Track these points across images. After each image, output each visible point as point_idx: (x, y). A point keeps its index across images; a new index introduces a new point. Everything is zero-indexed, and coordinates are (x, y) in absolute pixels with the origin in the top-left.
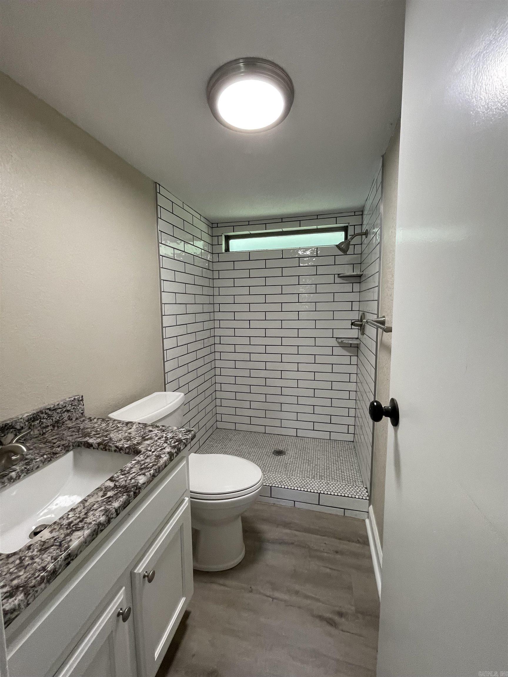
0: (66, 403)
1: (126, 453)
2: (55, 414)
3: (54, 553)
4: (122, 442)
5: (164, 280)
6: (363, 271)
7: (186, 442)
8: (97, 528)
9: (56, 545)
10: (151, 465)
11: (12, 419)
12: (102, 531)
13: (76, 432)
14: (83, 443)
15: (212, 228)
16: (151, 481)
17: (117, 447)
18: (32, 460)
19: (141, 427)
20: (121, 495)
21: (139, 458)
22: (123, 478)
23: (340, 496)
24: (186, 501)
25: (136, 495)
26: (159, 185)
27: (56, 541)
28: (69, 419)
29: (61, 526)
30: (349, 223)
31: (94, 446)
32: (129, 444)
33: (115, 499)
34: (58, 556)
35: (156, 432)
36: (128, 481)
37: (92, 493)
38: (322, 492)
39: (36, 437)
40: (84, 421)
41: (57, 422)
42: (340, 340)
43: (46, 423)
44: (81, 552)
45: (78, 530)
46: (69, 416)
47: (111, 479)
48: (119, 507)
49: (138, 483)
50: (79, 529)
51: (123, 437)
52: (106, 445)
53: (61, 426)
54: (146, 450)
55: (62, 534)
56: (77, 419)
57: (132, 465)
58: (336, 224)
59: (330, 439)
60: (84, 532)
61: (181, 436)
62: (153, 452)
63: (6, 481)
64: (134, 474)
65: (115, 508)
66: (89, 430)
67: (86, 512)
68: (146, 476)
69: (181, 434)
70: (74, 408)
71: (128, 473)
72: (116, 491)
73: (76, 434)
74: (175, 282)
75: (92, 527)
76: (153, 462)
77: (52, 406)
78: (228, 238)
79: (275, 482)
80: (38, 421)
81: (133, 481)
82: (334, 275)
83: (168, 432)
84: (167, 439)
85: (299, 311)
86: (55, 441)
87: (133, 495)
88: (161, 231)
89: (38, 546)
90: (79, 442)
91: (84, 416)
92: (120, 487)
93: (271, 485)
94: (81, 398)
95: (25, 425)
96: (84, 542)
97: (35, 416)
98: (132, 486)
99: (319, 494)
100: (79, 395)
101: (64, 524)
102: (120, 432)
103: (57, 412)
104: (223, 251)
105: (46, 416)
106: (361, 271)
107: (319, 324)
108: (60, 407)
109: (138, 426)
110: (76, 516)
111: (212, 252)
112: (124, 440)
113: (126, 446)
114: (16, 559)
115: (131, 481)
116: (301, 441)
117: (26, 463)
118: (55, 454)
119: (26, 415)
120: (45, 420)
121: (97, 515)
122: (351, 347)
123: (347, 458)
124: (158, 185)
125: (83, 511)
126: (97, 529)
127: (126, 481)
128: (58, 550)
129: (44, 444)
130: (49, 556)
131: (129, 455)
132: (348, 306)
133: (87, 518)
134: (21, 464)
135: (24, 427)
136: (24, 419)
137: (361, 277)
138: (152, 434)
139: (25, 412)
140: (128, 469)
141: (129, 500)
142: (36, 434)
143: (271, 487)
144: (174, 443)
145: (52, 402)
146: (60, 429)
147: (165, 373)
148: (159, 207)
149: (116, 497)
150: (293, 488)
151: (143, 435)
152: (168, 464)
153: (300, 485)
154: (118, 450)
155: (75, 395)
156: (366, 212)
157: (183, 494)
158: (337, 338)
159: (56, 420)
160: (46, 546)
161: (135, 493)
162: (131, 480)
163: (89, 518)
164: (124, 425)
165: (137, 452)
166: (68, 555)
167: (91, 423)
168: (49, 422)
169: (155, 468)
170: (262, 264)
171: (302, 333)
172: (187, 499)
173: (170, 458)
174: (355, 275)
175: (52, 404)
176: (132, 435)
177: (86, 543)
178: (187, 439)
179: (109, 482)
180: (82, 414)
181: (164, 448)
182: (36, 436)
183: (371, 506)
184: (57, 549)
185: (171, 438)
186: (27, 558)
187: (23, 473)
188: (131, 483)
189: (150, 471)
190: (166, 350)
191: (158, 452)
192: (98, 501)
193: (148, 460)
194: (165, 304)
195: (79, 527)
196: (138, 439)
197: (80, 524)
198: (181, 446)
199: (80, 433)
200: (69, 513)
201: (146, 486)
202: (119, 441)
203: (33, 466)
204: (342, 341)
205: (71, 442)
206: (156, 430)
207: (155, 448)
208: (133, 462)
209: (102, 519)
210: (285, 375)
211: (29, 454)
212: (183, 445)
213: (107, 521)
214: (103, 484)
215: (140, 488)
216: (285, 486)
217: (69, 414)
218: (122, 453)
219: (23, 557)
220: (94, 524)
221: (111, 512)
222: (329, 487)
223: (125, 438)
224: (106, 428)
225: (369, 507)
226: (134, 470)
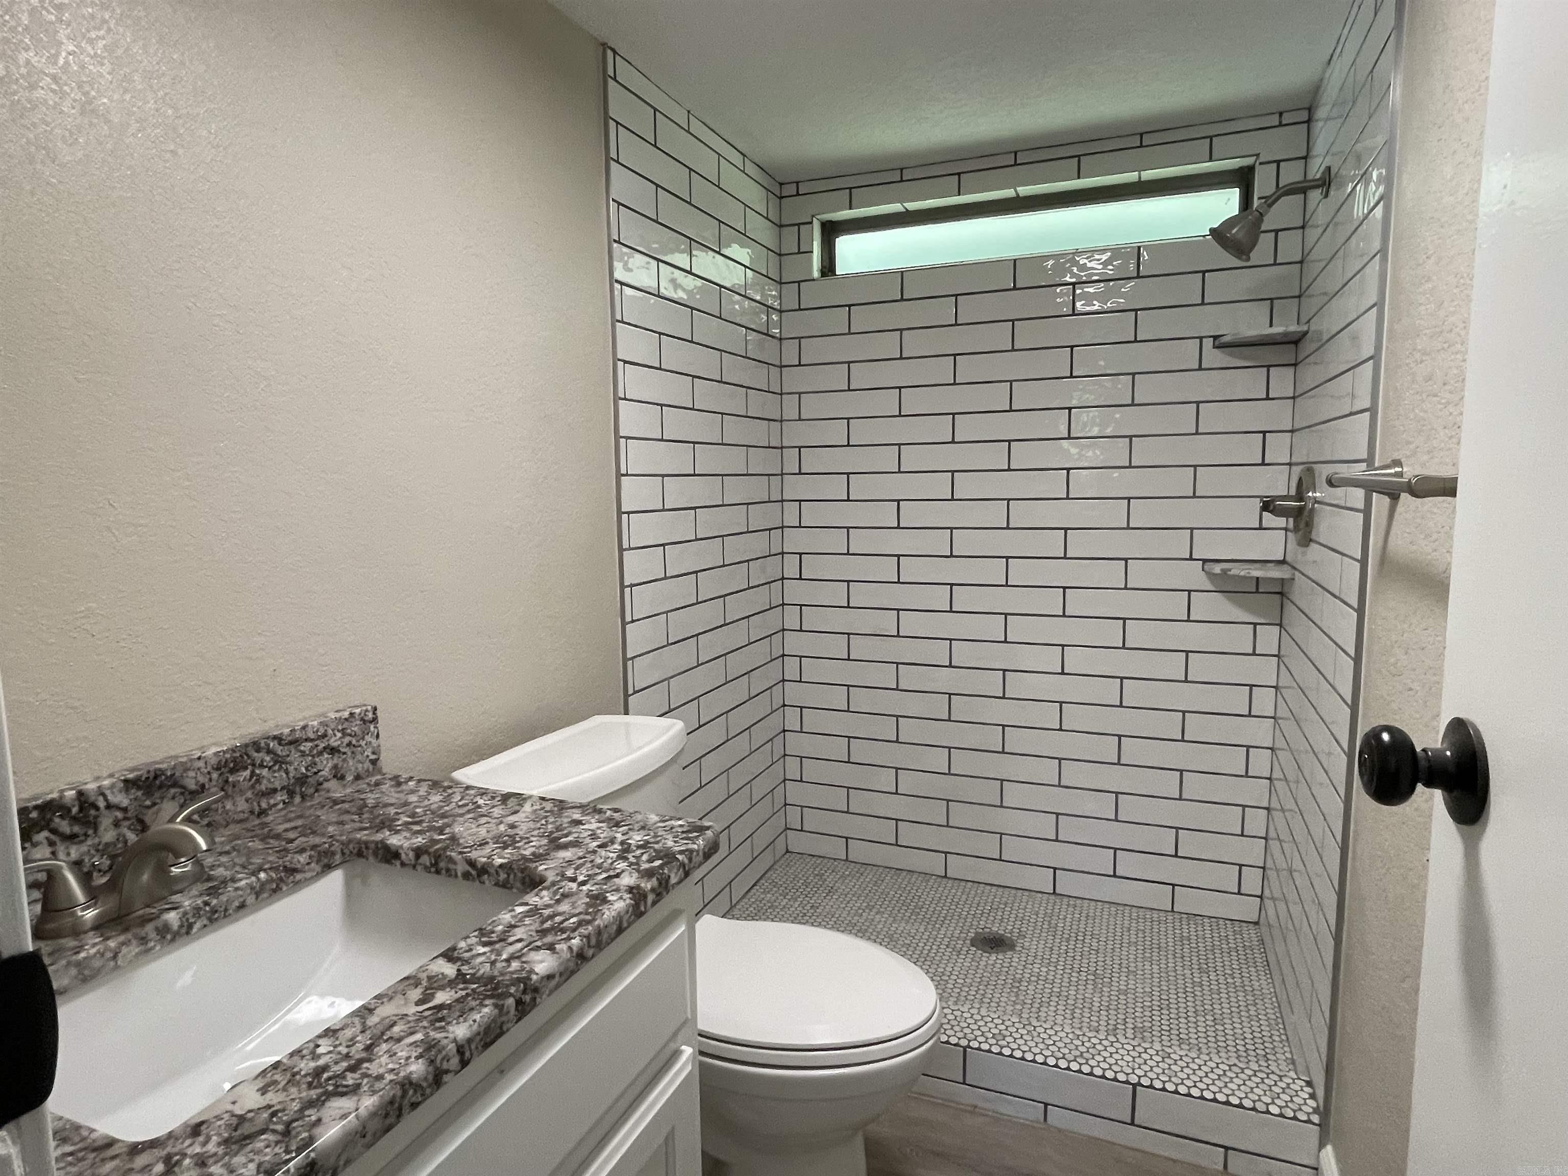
0: (327, 726)
1: (497, 884)
2: (295, 756)
3: (266, 1155)
4: (487, 850)
5: (625, 362)
6: (1308, 322)
7: (686, 861)
8: (399, 1093)
9: (274, 1131)
10: (574, 923)
11: (176, 757)
12: (414, 1106)
13: (353, 814)
14: (373, 846)
15: (781, 198)
16: (573, 972)
17: (472, 863)
18: (224, 882)
19: (548, 809)
20: (478, 1002)
21: (537, 899)
22: (484, 953)
23: (1211, 1100)
24: (684, 1058)
25: (523, 1009)
26: (615, 52)
27: (274, 1119)
28: (334, 777)
29: (294, 1075)
30: (1258, 155)
31: (403, 856)
32: (508, 856)
33: (458, 1014)
34: (279, 1164)
35: (594, 826)
36: (499, 965)
37: (389, 988)
38: (1145, 1082)
39: (241, 821)
40: (377, 784)
41: (302, 780)
42: (1217, 569)
43: (269, 780)
44: (348, 1162)
45: (343, 1094)
46: (335, 767)
47: (449, 955)
48: (469, 1041)
49: (532, 971)
50: (345, 1089)
51: (490, 836)
52: (440, 856)
53: (312, 796)
54: (559, 878)
55: (293, 1100)
56: (358, 778)
57: (513, 917)
58: (1211, 160)
59: (1173, 911)
60: (359, 1100)
61: (670, 843)
62: (583, 883)
63: (153, 935)
64: (519, 946)
65: (455, 1040)
66: (392, 811)
67: (368, 1042)
68: (558, 953)
69: (670, 837)
70: (349, 744)
71: (501, 940)
72: (461, 989)
73: (353, 821)
74: (660, 369)
75: (385, 1089)
76: (580, 913)
77: (286, 731)
78: (831, 231)
79: (979, 1033)
80: (247, 773)
81: (515, 965)
82: (1201, 338)
83: (630, 829)
84: (626, 848)
85: (1068, 470)
86: (291, 835)
87: (513, 1011)
88: (619, 204)
89: (223, 1127)
90: (359, 842)
91: (380, 771)
92: (475, 979)
93: (964, 1043)
94: (370, 715)
95: (210, 780)
96: (357, 1133)
97: (238, 754)
98: (512, 979)
99: (1134, 1086)
100: (365, 705)
101: (301, 1070)
102: (483, 820)
103: (301, 751)
104: (816, 274)
105: (268, 758)
106: (1304, 319)
107: (1142, 514)
108: (311, 735)
109: (538, 807)
110: (339, 1053)
111: (778, 279)
112: (494, 843)
113: (499, 861)
114: (155, 1160)
115: (509, 966)
116: (1071, 909)
117: (210, 888)
118: (292, 871)
119: (214, 750)
120: (265, 772)
121: (400, 1054)
122: (1257, 592)
123: (1233, 978)
124: (610, 54)
125: (358, 1038)
126: (398, 1100)
127: (493, 963)
128: (279, 1146)
129: (262, 840)
130: (252, 1161)
131: (506, 890)
132: (1250, 449)
133: (369, 1060)
134: (195, 892)
135: (207, 786)
136: (206, 763)
137: (1300, 345)
138: (583, 832)
139: (212, 740)
140: (500, 928)
141: (503, 1023)
142: (240, 812)
143: (965, 1048)
144: (650, 861)
145: (288, 719)
146: (309, 804)
147: (625, 660)
148: (612, 124)
149: (461, 1008)
150: (1040, 1059)
151: (551, 833)
152: (628, 927)
153: (1067, 1051)
154: (474, 873)
155: (352, 705)
156: (1321, 113)
157: (675, 1034)
158: (1205, 561)
159: (298, 776)
160: (246, 1129)
161: (519, 1002)
162: (508, 961)
163: (377, 1061)
164: (495, 802)
165: (534, 882)
166: (307, 1165)
167: (399, 792)
168: (278, 779)
169: (586, 932)
170: (944, 311)
171: (1079, 544)
172: (688, 1051)
173: (636, 906)
174: (1279, 339)
175: (288, 727)
176: (520, 833)
177: (364, 1136)
178: (691, 851)
179: (441, 961)
180: (374, 762)
181: (617, 876)
182: (242, 816)
183: (1329, 1148)
184: (277, 1143)
185: (639, 847)
186: (187, 1161)
187: (199, 917)
188: (510, 969)
189: (569, 939)
190: (632, 586)
191: (596, 884)
192: (406, 1015)
193: (564, 907)
194: (627, 438)
195: (346, 1086)
196: (537, 844)
197: (349, 1075)
198: (670, 871)
199: (365, 816)
200: (320, 1042)
201: (558, 986)
202: (480, 845)
203: (227, 901)
204: (1225, 571)
205: (337, 841)
206: (593, 821)
207: (590, 873)
208: (519, 909)
209: (417, 1068)
210: (1017, 685)
211: (219, 866)
212: (679, 870)
213: (431, 1077)
214: (422, 969)
215: (536, 990)
216: (1013, 1050)
217: (335, 761)
218: (487, 882)
219: (176, 1154)
220: (391, 1081)
221: (444, 1053)
222: (1169, 1068)
223: (497, 839)
224: (443, 807)
225: (1320, 1151)
226: (519, 933)
